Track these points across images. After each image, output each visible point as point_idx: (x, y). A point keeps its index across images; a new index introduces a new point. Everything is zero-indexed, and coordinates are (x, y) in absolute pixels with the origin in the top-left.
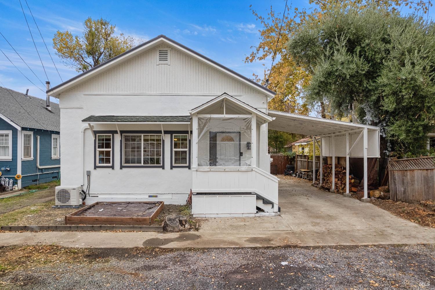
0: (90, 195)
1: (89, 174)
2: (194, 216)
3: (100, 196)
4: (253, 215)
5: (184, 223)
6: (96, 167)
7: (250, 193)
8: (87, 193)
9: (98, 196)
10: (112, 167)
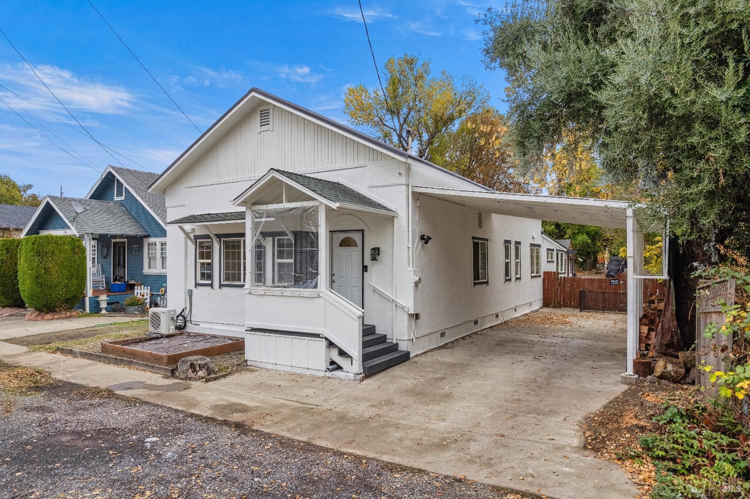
0: (193, 323)
1: (190, 294)
2: (249, 363)
3: (202, 325)
4: (322, 374)
5: (198, 369)
6: (197, 285)
7: (317, 336)
8: (188, 319)
9: (199, 325)
10: (211, 285)
